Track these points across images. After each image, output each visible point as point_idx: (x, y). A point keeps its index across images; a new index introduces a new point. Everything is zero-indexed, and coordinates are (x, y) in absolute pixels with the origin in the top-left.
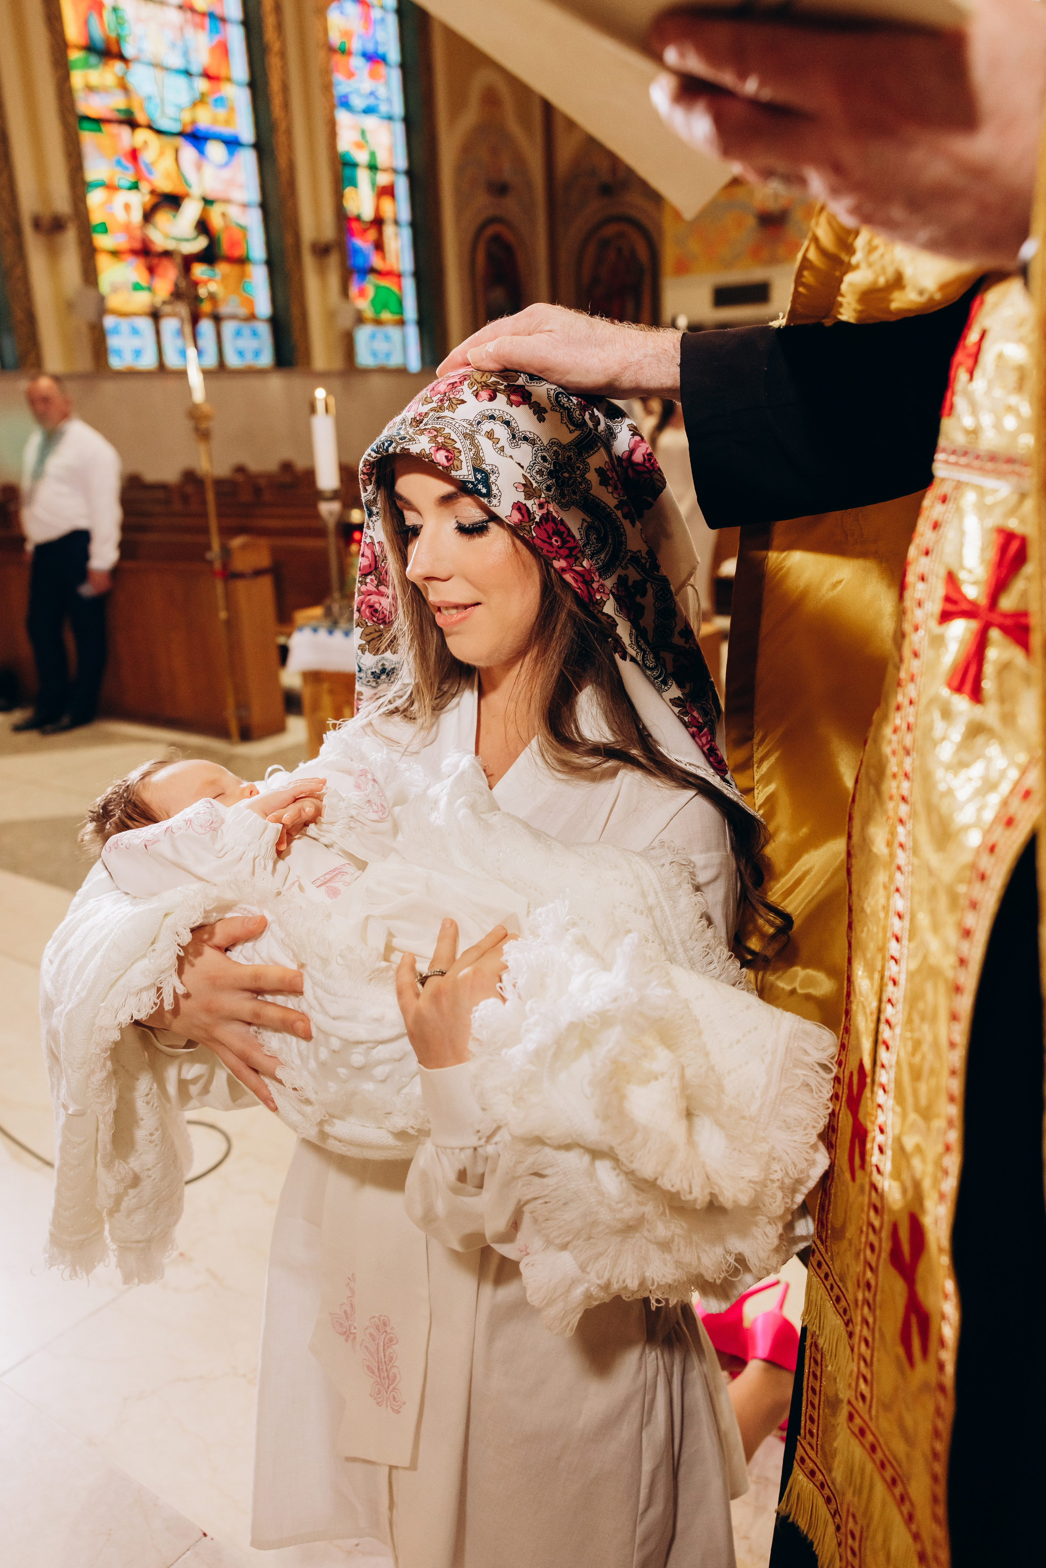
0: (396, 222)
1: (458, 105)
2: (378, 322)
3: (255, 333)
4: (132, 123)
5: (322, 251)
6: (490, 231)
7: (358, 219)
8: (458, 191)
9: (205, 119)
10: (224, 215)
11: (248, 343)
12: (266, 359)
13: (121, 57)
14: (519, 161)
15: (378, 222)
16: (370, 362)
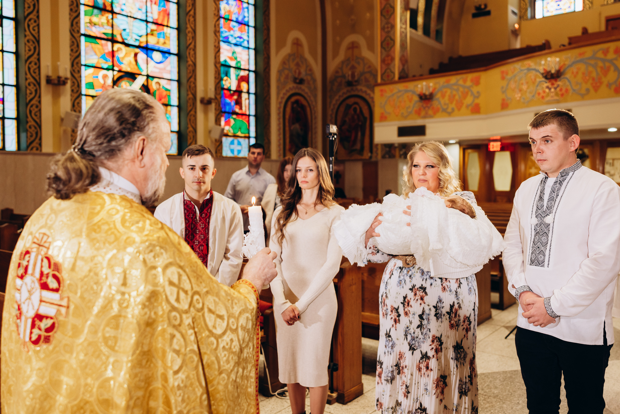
0: (248, 93)
1: (281, 45)
2: (235, 136)
4: (113, 41)
5: (206, 102)
6: (293, 99)
7: (229, 90)
8: (278, 80)
9: (152, 41)
10: (158, 83)
12: (174, 150)
13: (112, 12)
14: (310, 70)
15: (239, 92)
16: (230, 155)
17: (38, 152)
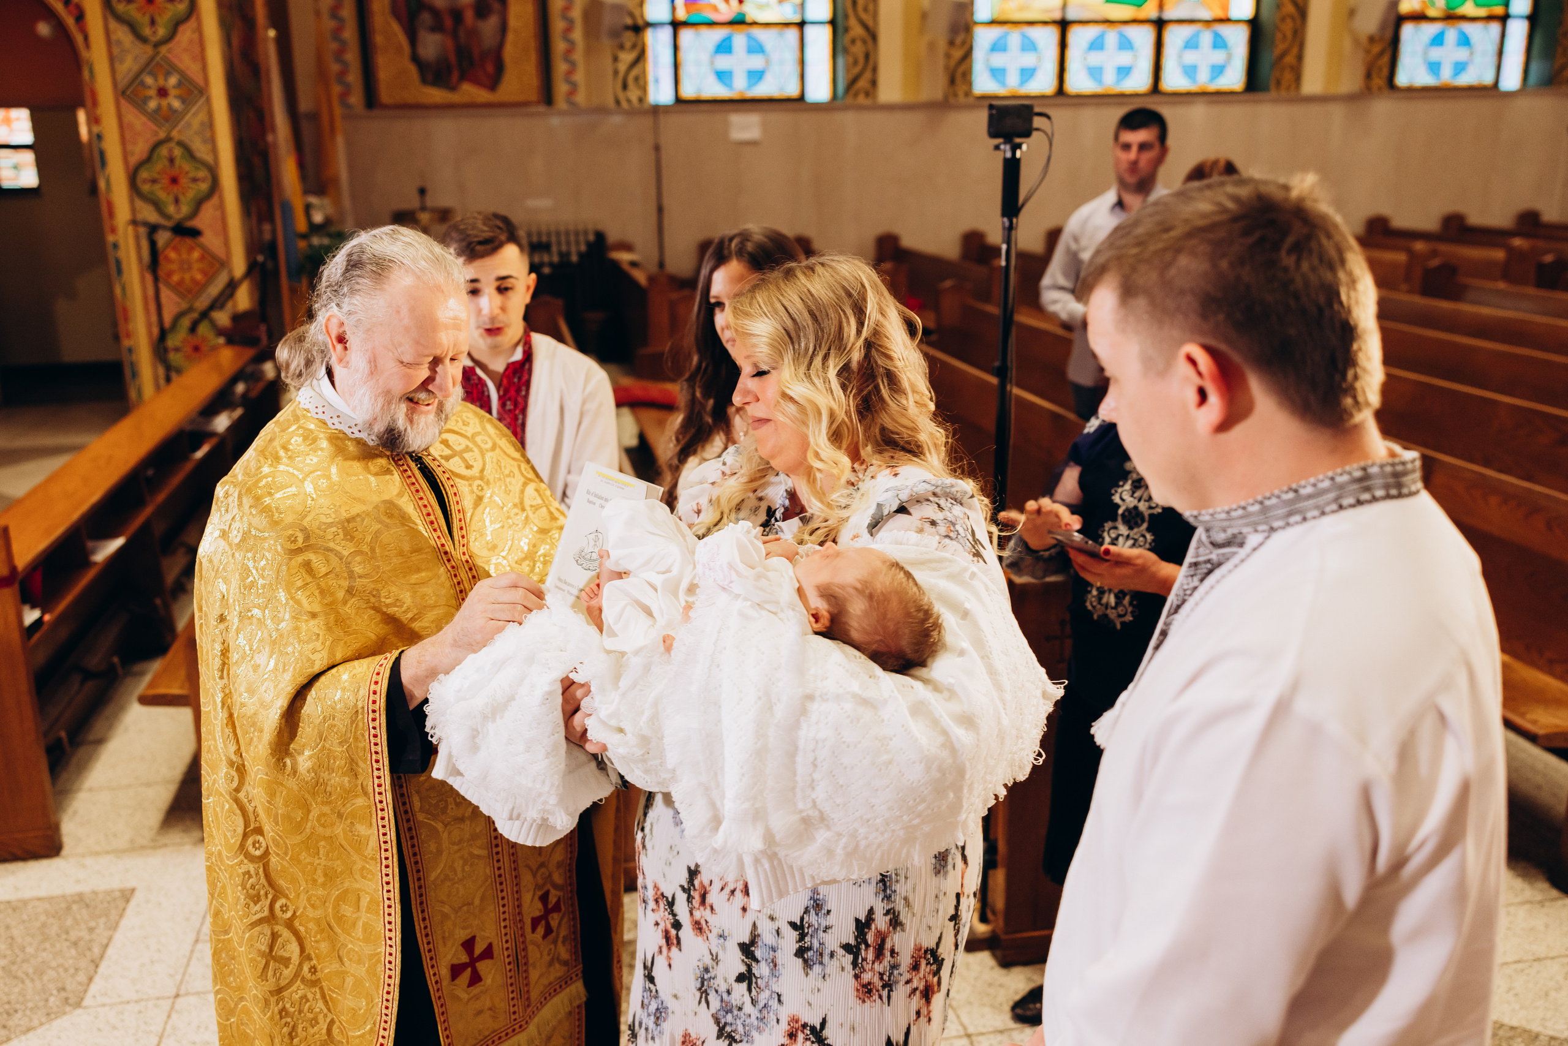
2: (1450, 18)
3: (1219, 43)
11: (1205, 57)
12: (1234, 78)
16: (1424, 79)
17: (868, 102)
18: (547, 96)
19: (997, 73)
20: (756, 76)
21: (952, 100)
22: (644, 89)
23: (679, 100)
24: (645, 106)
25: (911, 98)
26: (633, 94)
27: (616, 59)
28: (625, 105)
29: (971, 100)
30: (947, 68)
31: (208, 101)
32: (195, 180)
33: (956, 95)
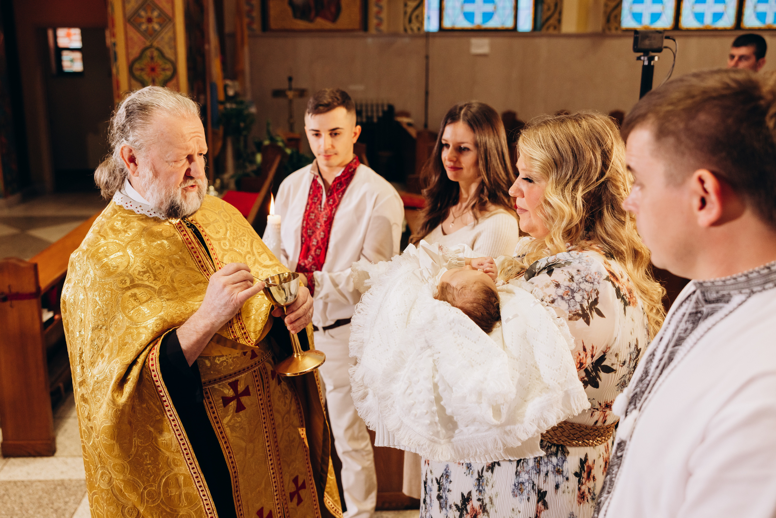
11: (772, 8)
17: (556, 32)
18: (365, 26)
19: (637, 17)
20: (488, 16)
21: (608, 32)
22: (422, 23)
23: (441, 29)
24: (422, 33)
25: (581, 31)
26: (415, 26)
27: (406, 5)
28: (409, 32)
29: (619, 32)
30: (605, 12)
31: (174, 26)
32: (164, 70)
33: (610, 29)
